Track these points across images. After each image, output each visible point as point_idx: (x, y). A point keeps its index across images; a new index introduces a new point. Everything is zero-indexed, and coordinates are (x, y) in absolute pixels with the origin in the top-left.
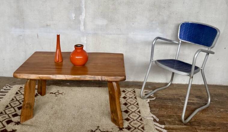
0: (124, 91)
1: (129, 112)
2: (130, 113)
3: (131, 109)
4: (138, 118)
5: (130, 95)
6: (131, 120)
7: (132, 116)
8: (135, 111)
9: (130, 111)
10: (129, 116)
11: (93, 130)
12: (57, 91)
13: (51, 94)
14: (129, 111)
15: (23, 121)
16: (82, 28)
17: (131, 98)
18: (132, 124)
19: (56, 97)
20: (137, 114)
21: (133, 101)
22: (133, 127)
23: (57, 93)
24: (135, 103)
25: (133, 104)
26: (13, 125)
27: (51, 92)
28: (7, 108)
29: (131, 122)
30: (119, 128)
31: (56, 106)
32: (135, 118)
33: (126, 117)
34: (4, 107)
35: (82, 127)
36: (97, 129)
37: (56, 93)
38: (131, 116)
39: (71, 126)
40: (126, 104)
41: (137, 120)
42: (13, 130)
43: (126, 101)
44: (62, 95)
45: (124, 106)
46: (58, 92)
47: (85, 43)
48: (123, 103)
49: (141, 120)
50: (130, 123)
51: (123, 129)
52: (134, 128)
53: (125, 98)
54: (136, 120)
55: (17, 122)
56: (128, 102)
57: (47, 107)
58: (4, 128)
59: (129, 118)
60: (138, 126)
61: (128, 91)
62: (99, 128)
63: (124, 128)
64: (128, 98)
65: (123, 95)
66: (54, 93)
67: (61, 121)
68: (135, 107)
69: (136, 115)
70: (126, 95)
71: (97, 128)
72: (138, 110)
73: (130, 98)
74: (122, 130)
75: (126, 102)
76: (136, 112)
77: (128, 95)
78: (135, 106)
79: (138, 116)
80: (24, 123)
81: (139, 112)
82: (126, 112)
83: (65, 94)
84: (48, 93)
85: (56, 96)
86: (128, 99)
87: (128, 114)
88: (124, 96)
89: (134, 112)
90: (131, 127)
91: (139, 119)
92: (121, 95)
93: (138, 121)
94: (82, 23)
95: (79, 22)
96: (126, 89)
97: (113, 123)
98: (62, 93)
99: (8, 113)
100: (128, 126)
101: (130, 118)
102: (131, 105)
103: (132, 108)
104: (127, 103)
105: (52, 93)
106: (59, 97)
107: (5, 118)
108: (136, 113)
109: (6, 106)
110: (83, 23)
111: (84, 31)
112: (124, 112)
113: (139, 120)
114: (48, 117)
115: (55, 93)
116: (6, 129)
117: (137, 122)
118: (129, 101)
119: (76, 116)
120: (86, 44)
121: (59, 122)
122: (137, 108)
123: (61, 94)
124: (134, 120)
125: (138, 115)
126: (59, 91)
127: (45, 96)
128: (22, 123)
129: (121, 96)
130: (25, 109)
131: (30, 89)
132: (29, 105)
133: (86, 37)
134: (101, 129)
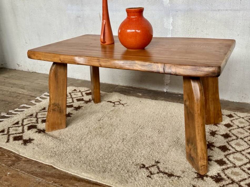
0: (230, 116)
1: (230, 150)
2: (231, 152)
3: (234, 146)
4: (245, 164)
5: (241, 123)
6: (229, 166)
7: (234, 158)
8: (244, 150)
9: (231, 149)
10: (226, 157)
11: (146, 166)
12: (118, 100)
13: (109, 103)
14: (230, 148)
15: (48, 129)
17: (242, 128)
18: (228, 172)
19: (114, 108)
20: (246, 156)
21: (243, 134)
22: (228, 178)
23: (118, 103)
24: (247, 137)
25: (241, 138)
27: (110, 100)
28: (42, 111)
29: (228, 168)
30: (198, 174)
31: (106, 119)
32: (238, 163)
33: (219, 158)
34: (41, 109)
35: (131, 156)
36: (153, 166)
37: (116, 103)
38: (231, 157)
39: (113, 150)
40: (226, 136)
41: (243, 167)
42: (30, 139)
43: (230, 131)
44: (124, 106)
45: (223, 138)
46: (119, 102)
47: (170, 29)
48: (222, 134)
50: (223, 170)
51: (205, 178)
52: (231, 182)
53: (228, 126)
54: (240, 166)
55: (42, 129)
56: (233, 134)
57: (93, 117)
58: (21, 135)
59: (225, 159)
60: (240, 179)
61: (239, 116)
62: (159, 165)
63: (207, 176)
64: (235, 127)
65: (227, 120)
66: (113, 101)
67: (102, 139)
68: (245, 143)
69: (243, 158)
70: (232, 122)
71: (154, 163)
73: (239, 127)
74: (203, 179)
75: (228, 132)
76: (243, 152)
77: (236, 123)
78: (245, 141)
80: (50, 133)
82: (224, 148)
83: (127, 106)
84: (104, 101)
85: (113, 106)
86: (234, 129)
87: (226, 153)
88: (227, 123)
89: (240, 152)
90: (225, 177)
91: (246, 166)
92: (222, 121)
93: (244, 171)
96: (236, 113)
97: (188, 163)
98: (124, 103)
99: (38, 117)
100: (218, 174)
101: (227, 162)
102: (237, 139)
103: (238, 144)
104: (231, 134)
105: (111, 102)
106: (117, 108)
107: (30, 122)
108: (243, 155)
109: (43, 108)
112: (217, 147)
113: (246, 169)
115: (114, 103)
116: (23, 135)
117: (241, 171)
118: (234, 132)
119: (128, 138)
121: (97, 142)
123: (123, 104)
124: (235, 167)
126: (121, 100)
127: (99, 104)
128: (47, 133)
129: (222, 123)
130: (50, 111)
131: (57, 82)
132: (56, 107)
133: (173, 17)
134: (160, 168)
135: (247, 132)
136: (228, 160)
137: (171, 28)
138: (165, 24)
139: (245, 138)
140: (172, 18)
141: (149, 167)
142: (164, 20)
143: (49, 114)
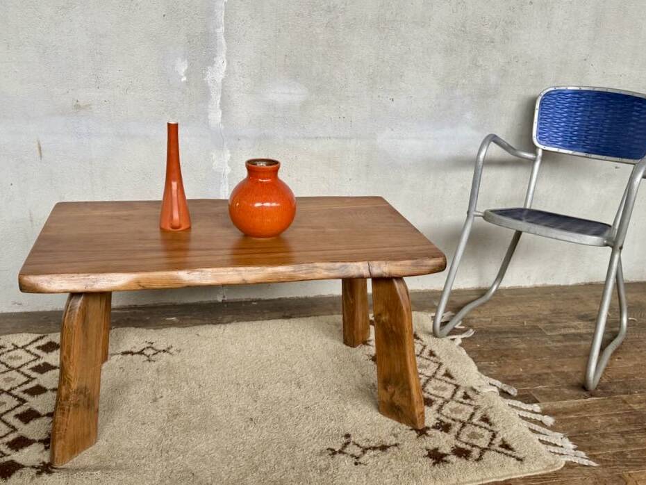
4: (455, 393)
6: (439, 403)
7: (434, 389)
8: (436, 373)
11: (337, 450)
12: (146, 345)
13: (129, 356)
15: (63, 458)
16: (216, 116)
18: (446, 410)
19: (153, 364)
20: (446, 382)
22: (453, 420)
23: (150, 352)
24: (423, 351)
26: (33, 478)
27: (124, 350)
29: (441, 406)
30: (417, 430)
32: (446, 395)
36: (346, 445)
37: (147, 352)
38: (430, 390)
39: (254, 447)
41: (456, 399)
44: (171, 354)
46: (153, 348)
47: (227, 174)
49: (466, 397)
50: (439, 410)
51: (428, 432)
52: (461, 425)
54: (452, 399)
57: (133, 398)
59: (426, 395)
60: (468, 416)
62: (352, 439)
63: (428, 428)
66: (136, 351)
68: (429, 362)
69: (444, 384)
71: (345, 440)
72: (442, 371)
74: (427, 435)
76: (438, 377)
78: (427, 359)
79: (451, 388)
80: (68, 465)
81: (448, 374)
83: (178, 351)
84: (113, 355)
85: (149, 361)
89: (433, 376)
90: (450, 421)
91: (458, 396)
93: (462, 403)
94: (216, 98)
95: (206, 95)
98: (165, 349)
100: (438, 419)
101: (432, 398)
105: (132, 353)
106: (161, 363)
108: (440, 380)
110: (219, 96)
111: (222, 127)
113: (462, 400)
114: (153, 431)
115: (141, 353)
117: (458, 404)
120: (230, 176)
122: (437, 365)
123: (164, 351)
124: (447, 401)
125: (450, 383)
128: (63, 467)
130: (69, 411)
131: (86, 336)
132: (82, 396)
133: (230, 149)
134: (360, 443)
136: (431, 394)
137: (228, 170)
138: (215, 163)
139: (421, 353)
140: (228, 151)
141: (342, 449)
142: (212, 156)
143: (66, 419)
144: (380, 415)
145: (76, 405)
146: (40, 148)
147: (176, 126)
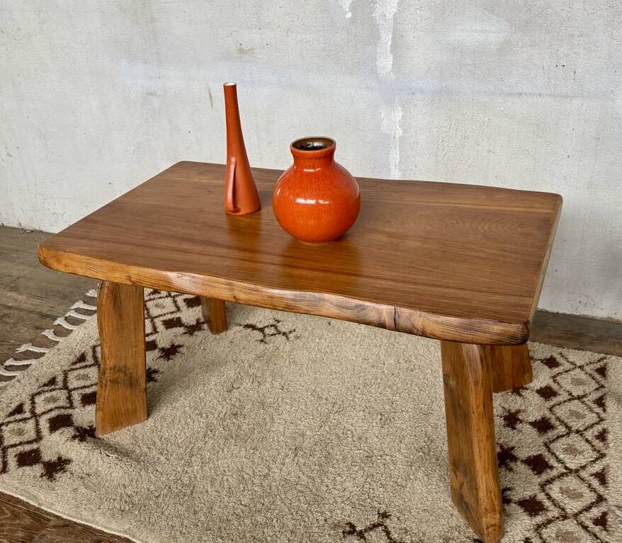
0: (551, 362)
1: (551, 468)
2: (554, 473)
3: (561, 456)
4: (588, 509)
5: (578, 382)
6: (550, 515)
7: (562, 491)
8: (583, 467)
9: (556, 464)
10: (544, 491)
11: (358, 529)
12: (272, 322)
13: (249, 330)
14: (553, 462)
15: (103, 427)
16: (385, 63)
17: (579, 398)
18: (549, 534)
19: (262, 346)
20: (590, 486)
21: (583, 417)
23: (273, 331)
24: (592, 426)
25: (578, 432)
27: (251, 322)
28: (78, 366)
29: (549, 522)
31: (247, 384)
32: (572, 506)
33: (527, 494)
34: (73, 358)
35: (318, 500)
36: (375, 526)
37: (267, 331)
38: (555, 490)
39: (274, 484)
40: (543, 426)
41: (582, 518)
42: (59, 458)
43: (551, 409)
44: (288, 339)
45: (533, 432)
46: (275, 327)
48: (531, 419)
49: (602, 521)
50: (538, 528)
53: (547, 393)
54: (576, 515)
55: (85, 426)
56: (558, 419)
57: (214, 380)
58: (35, 446)
59: (541, 497)
61: (572, 363)
62: (388, 522)
64: (564, 396)
65: (542, 378)
66: (260, 326)
67: (243, 453)
68: (588, 447)
69: (584, 489)
70: (555, 381)
71: (376, 519)
72: (597, 468)
73: (572, 398)
75: (548, 414)
76: (583, 474)
77: (566, 382)
78: (587, 441)
79: (589, 497)
80: (108, 437)
81: (602, 477)
82: (538, 464)
83: (297, 337)
84: (237, 325)
85: (262, 341)
86: (559, 404)
87: (544, 477)
88: (543, 385)
89: (577, 471)
91: (589, 515)
92: (531, 381)
93: (585, 528)
94: (386, 38)
95: (374, 37)
96: (565, 351)
97: (456, 512)
98: (287, 331)
99: (71, 387)
100: (527, 540)
101: (547, 503)
102: (568, 434)
103: (571, 450)
104: (553, 421)
105: (253, 327)
106: (270, 347)
107: (51, 406)
108: (583, 480)
109: (78, 354)
110: (390, 36)
111: (393, 76)
112: (522, 461)
113: (589, 523)
115: (261, 330)
116: (41, 448)
117: (579, 528)
118: (561, 412)
119: (307, 444)
120: (402, 139)
121: (231, 459)
122: (595, 455)
123: (284, 334)
124: (565, 517)
125: (594, 490)
126: (278, 322)
127: (223, 334)
128: (100, 436)
129: (531, 385)
130: (106, 386)
132: (122, 375)
133: (403, 106)
134: (392, 531)
135: (591, 410)
136: (549, 497)
137: (399, 132)
138: (383, 122)
139: (585, 430)
140: (400, 109)
141: (366, 531)
142: (380, 114)
144: (450, 502)
145: (115, 382)
146: (211, 96)
147: (234, 87)
